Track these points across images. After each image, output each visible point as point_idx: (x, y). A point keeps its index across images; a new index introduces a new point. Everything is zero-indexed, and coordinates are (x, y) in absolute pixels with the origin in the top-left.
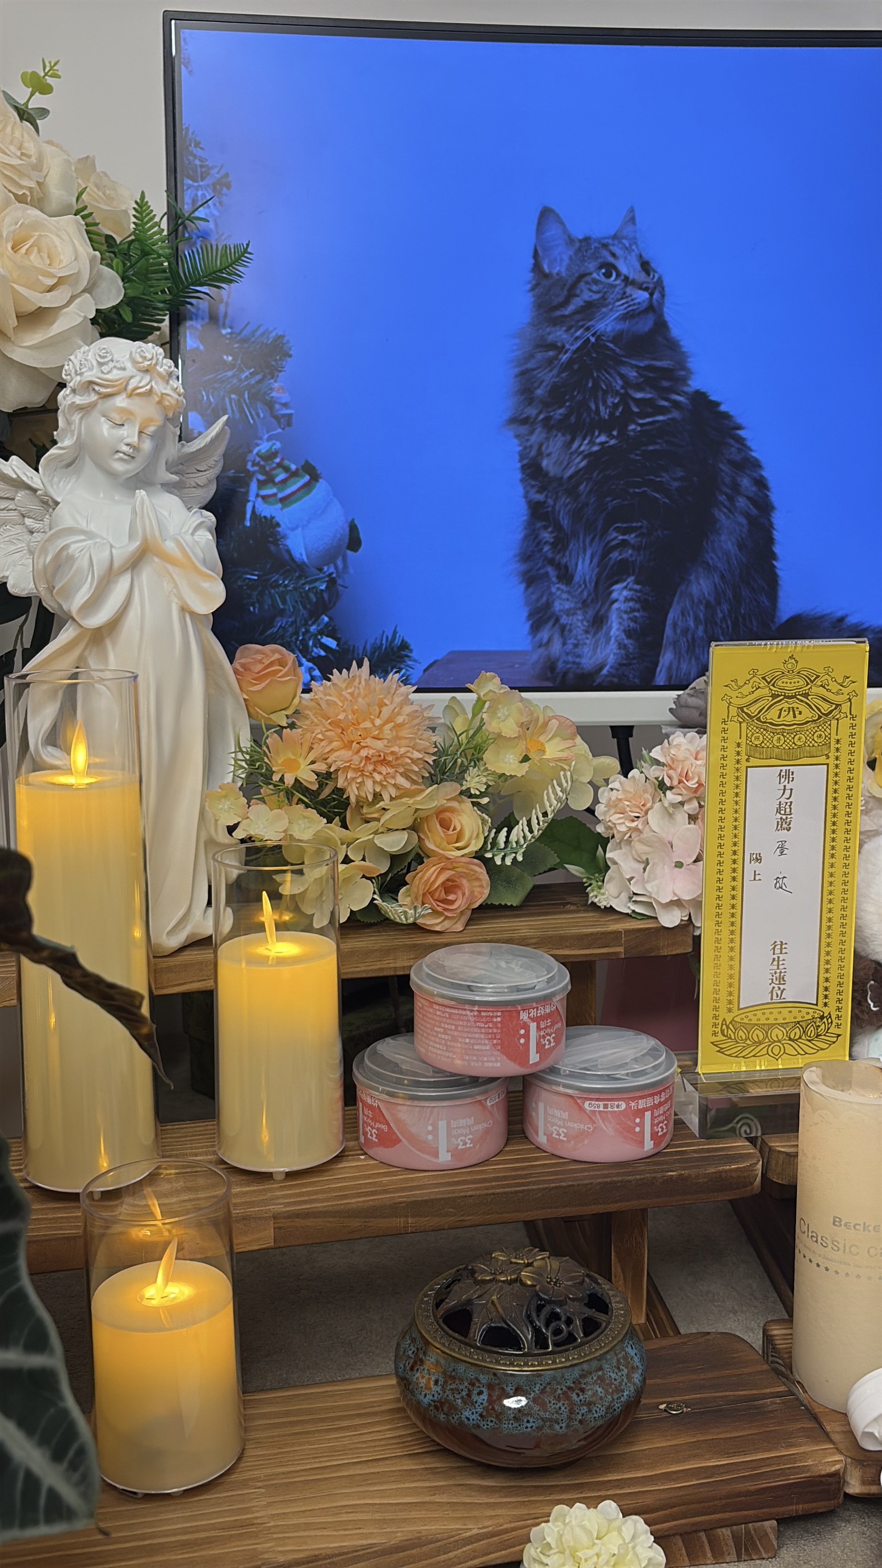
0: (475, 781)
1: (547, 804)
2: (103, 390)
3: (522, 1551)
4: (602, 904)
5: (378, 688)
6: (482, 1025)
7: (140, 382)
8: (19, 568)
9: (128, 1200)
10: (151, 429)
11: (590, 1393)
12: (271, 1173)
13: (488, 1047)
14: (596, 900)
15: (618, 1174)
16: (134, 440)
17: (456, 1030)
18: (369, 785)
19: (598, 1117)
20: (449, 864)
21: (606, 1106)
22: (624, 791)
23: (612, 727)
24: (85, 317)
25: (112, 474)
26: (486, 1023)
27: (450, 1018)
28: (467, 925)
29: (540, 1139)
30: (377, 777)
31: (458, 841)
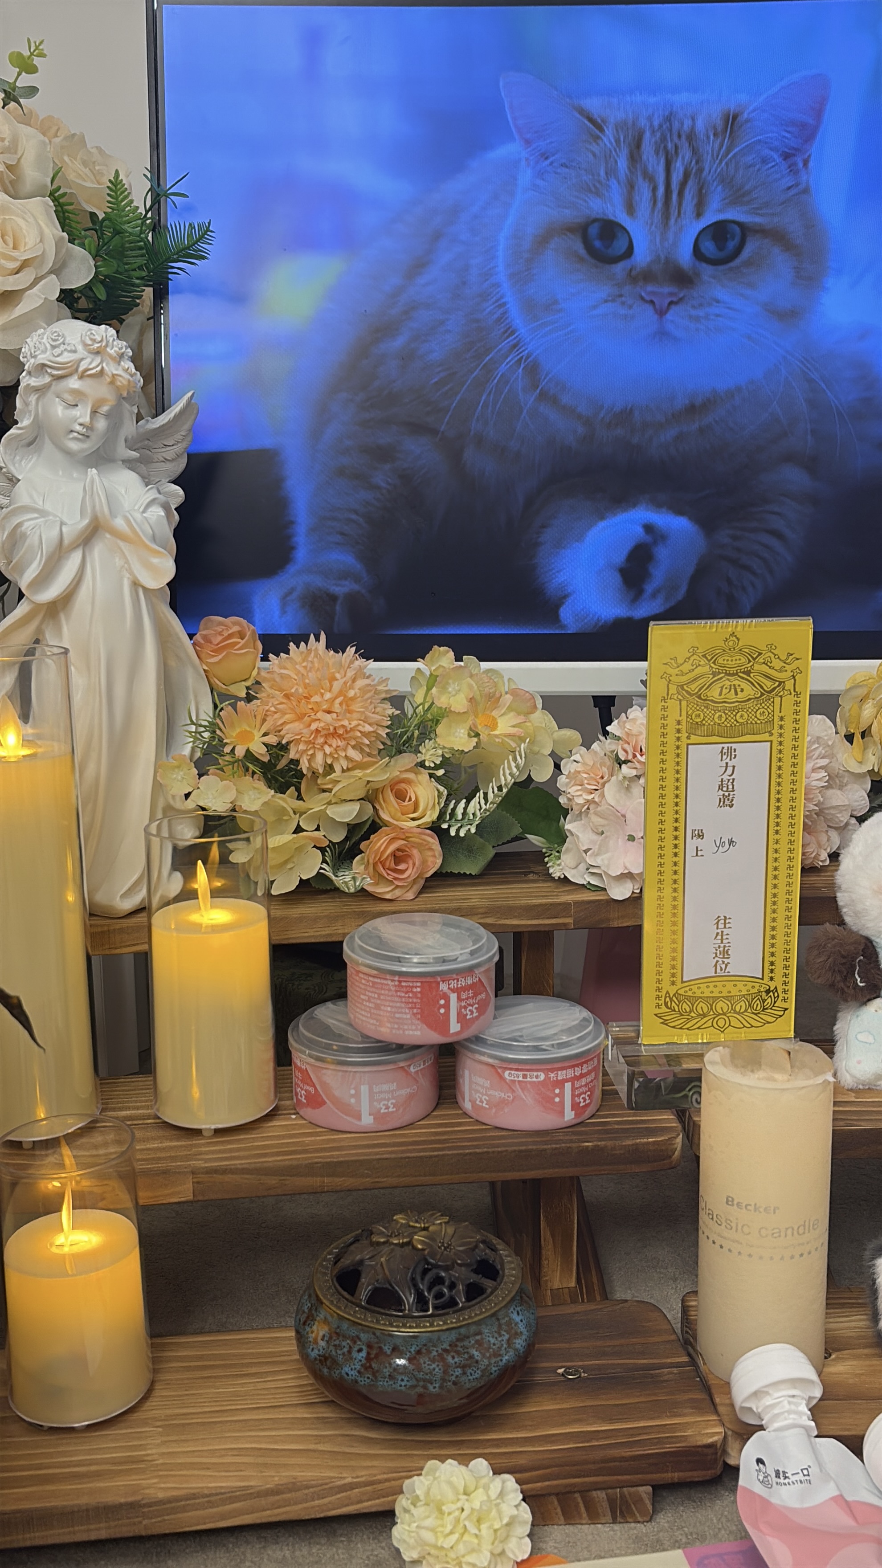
0: (430, 754)
1: (501, 777)
2: (55, 372)
3: (395, 1500)
4: (557, 874)
5: (333, 662)
6: (403, 994)
7: (91, 363)
10: (105, 409)
11: (466, 1356)
12: (201, 1130)
13: (408, 1016)
14: (551, 871)
16: (87, 419)
17: (379, 998)
18: (319, 757)
19: (518, 1086)
20: (403, 834)
21: (525, 1076)
22: (585, 764)
23: (593, 697)
24: (46, 298)
25: (68, 453)
26: (406, 993)
27: (372, 987)
28: (420, 893)
29: (467, 1106)
30: (328, 750)
31: (415, 810)
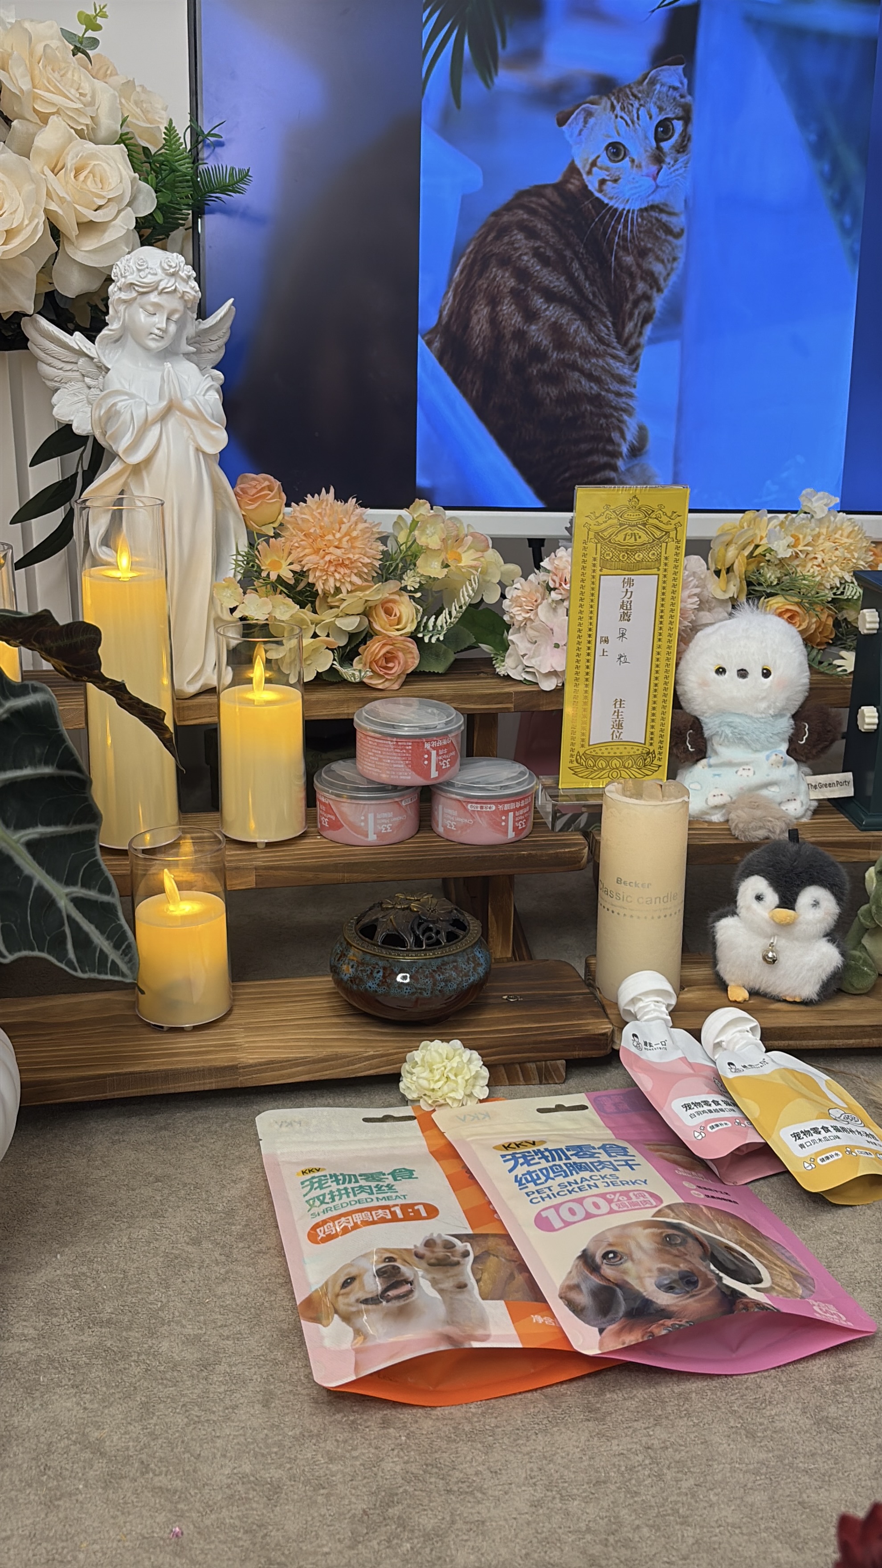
0: (411, 581)
1: (462, 599)
2: (140, 289)
3: (401, 1066)
4: (502, 673)
5: (339, 510)
6: (399, 751)
7: (168, 283)
8: (81, 414)
9: (158, 857)
10: (176, 317)
11: (447, 975)
12: (255, 843)
13: (402, 766)
14: (498, 670)
15: (488, 852)
16: (163, 325)
17: (381, 754)
18: (332, 581)
19: (477, 815)
20: (391, 641)
21: (482, 808)
22: (523, 590)
23: (527, 539)
24: (128, 229)
25: (147, 349)
26: (401, 749)
27: (377, 746)
28: (403, 685)
29: (441, 830)
30: (337, 576)
31: (398, 624)
